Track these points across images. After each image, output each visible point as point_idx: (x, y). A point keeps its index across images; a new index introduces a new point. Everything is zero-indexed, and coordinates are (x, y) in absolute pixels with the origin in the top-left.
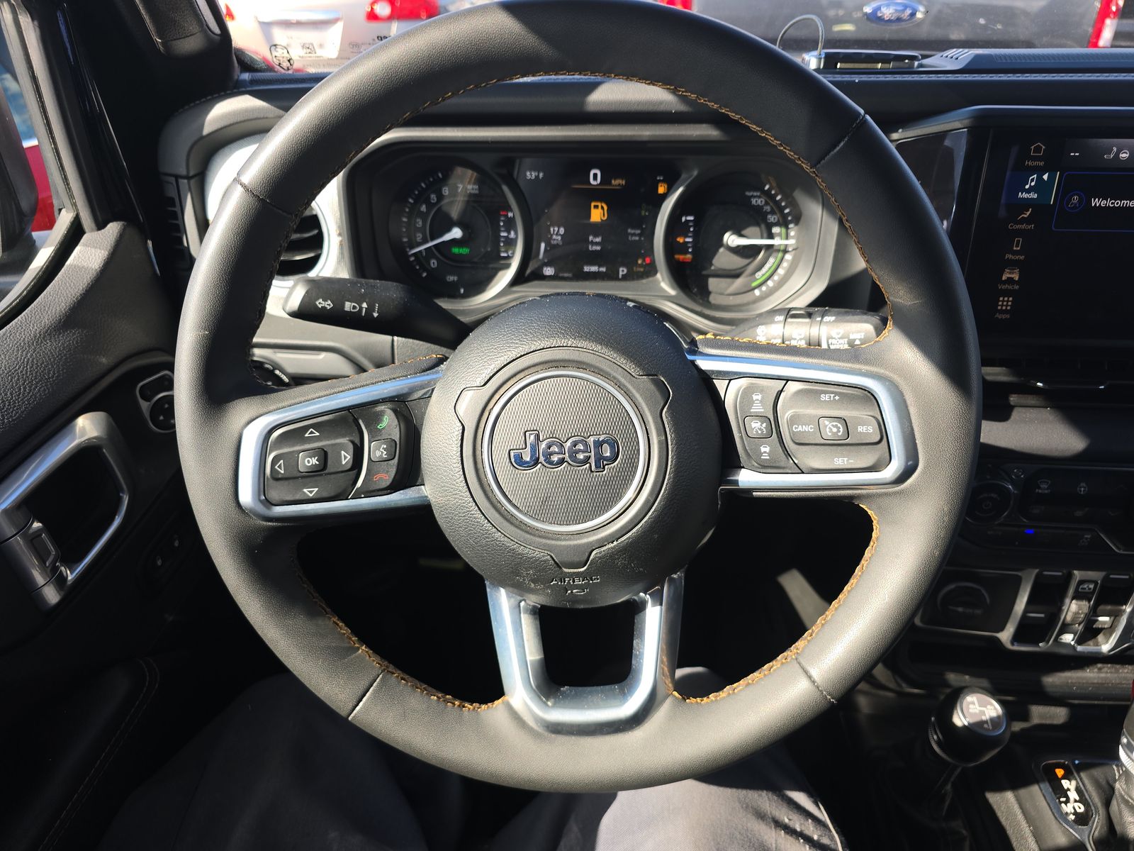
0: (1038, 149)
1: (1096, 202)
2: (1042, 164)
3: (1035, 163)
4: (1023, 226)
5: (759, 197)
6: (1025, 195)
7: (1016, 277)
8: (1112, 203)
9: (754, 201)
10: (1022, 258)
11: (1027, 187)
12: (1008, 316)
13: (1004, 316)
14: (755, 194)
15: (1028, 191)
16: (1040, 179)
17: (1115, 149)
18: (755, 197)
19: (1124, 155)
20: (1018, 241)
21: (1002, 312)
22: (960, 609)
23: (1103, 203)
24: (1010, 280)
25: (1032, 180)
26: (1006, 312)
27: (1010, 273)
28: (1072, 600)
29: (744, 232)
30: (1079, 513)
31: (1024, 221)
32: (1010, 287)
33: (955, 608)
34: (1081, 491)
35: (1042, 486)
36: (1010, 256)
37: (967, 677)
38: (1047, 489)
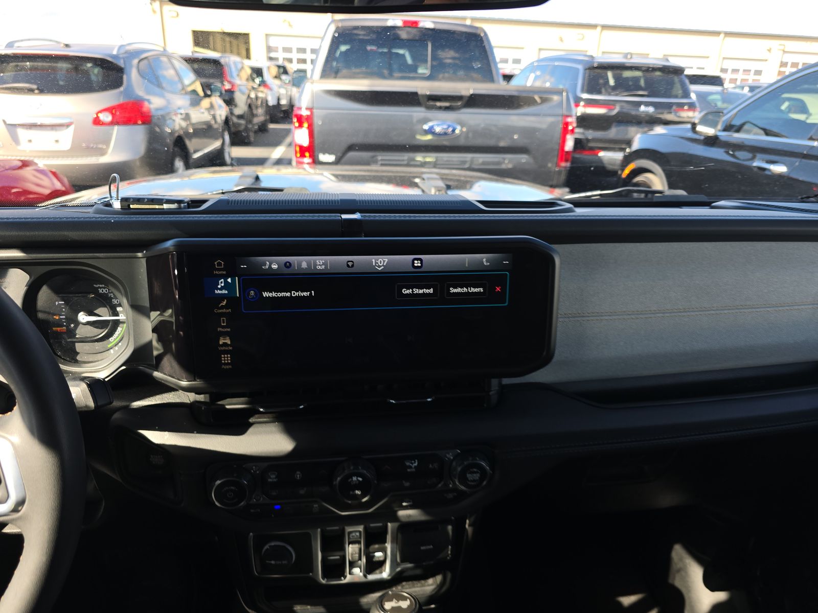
0: (219, 264)
1: (265, 294)
2: (224, 273)
3: (220, 272)
4: (224, 310)
5: (104, 288)
6: (219, 292)
7: (229, 342)
8: (276, 295)
9: (100, 291)
10: (229, 330)
11: (219, 287)
12: (230, 367)
13: (228, 367)
14: (101, 286)
15: (221, 289)
16: (226, 282)
17: (268, 263)
18: (101, 288)
19: (275, 266)
20: (223, 320)
21: (225, 364)
22: (273, 562)
23: (270, 295)
24: (225, 344)
25: (221, 283)
26: (228, 364)
27: (224, 340)
28: (349, 545)
29: (96, 312)
30: (302, 492)
31: (223, 307)
32: (227, 348)
33: (270, 562)
34: (297, 477)
35: (272, 477)
36: (221, 329)
37: (309, 607)
38: (275, 478)
